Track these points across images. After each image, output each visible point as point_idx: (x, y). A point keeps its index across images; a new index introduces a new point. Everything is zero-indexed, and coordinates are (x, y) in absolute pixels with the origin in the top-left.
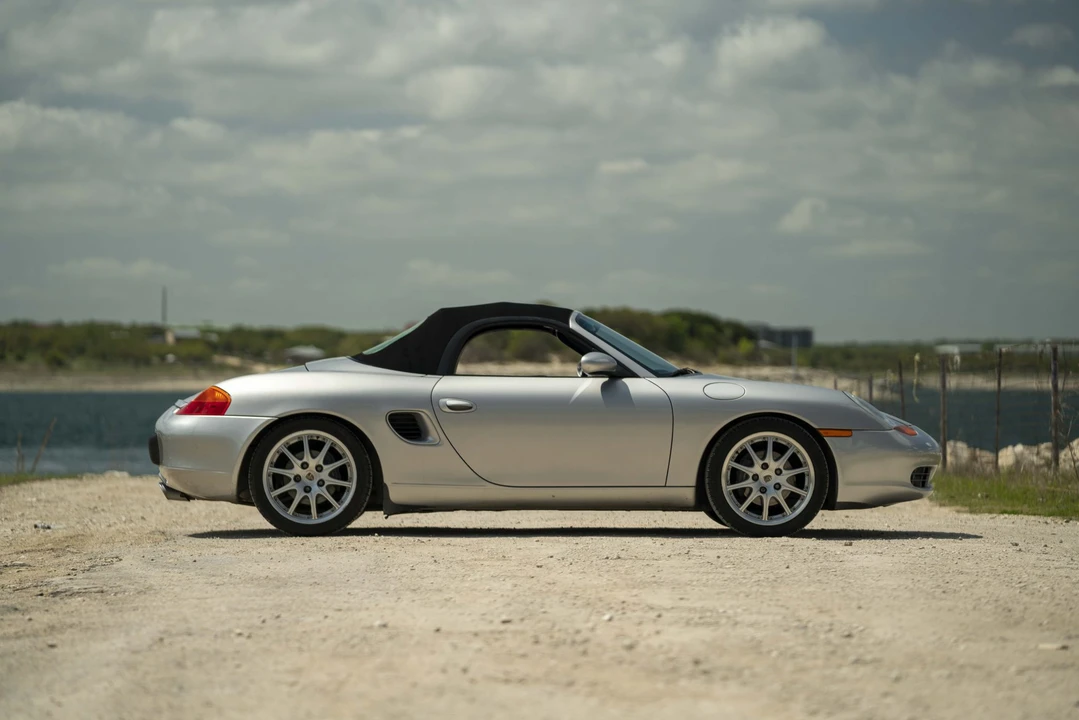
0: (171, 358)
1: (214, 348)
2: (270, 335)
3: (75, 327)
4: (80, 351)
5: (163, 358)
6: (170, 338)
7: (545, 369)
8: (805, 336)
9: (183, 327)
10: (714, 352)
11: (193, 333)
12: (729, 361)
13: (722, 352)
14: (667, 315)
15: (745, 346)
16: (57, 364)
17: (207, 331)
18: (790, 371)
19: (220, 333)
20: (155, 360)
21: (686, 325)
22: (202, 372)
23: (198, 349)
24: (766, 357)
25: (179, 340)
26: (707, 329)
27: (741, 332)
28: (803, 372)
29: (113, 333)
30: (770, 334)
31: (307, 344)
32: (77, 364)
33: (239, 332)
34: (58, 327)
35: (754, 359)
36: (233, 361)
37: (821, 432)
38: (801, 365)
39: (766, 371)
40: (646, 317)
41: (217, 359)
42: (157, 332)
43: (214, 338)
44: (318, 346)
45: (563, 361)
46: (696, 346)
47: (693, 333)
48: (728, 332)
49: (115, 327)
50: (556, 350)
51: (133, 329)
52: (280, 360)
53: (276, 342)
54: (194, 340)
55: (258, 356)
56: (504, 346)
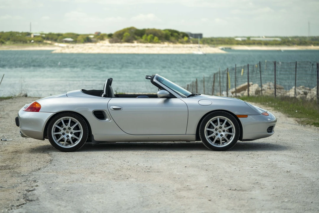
0: (32, 41)
1: (44, 38)
2: (59, 35)
3: (7, 33)
4: (9, 39)
5: (30, 41)
6: (32, 36)
7: (132, 45)
8: (200, 35)
9: (36, 33)
10: (178, 40)
12: (182, 43)
13: (180, 40)
14: (165, 30)
15: (186, 39)
16: (2, 43)
17: (42, 34)
18: (198, 45)
19: (45, 34)
20: (28, 42)
21: (170, 33)
22: (41, 45)
23: (40, 39)
24: (191, 42)
25: (34, 36)
26: (176, 34)
27: (185, 35)
28: (201, 45)
30: (192, 35)
31: (69, 38)
32: (7, 43)
33: (50, 34)
34: (2, 33)
35: (188, 42)
36: (49, 42)
37: (237, 116)
38: (200, 44)
39: (191, 45)
40: (159, 31)
41: (45, 41)
42: (29, 34)
43: (44, 36)
44: (72, 38)
46: (173, 39)
47: (172, 35)
48: (181, 35)
49: (18, 33)
50: (136, 39)
51: (22, 33)
52: (61, 42)
53: (60, 37)
54: (38, 36)
55: (56, 40)
56: (122, 39)
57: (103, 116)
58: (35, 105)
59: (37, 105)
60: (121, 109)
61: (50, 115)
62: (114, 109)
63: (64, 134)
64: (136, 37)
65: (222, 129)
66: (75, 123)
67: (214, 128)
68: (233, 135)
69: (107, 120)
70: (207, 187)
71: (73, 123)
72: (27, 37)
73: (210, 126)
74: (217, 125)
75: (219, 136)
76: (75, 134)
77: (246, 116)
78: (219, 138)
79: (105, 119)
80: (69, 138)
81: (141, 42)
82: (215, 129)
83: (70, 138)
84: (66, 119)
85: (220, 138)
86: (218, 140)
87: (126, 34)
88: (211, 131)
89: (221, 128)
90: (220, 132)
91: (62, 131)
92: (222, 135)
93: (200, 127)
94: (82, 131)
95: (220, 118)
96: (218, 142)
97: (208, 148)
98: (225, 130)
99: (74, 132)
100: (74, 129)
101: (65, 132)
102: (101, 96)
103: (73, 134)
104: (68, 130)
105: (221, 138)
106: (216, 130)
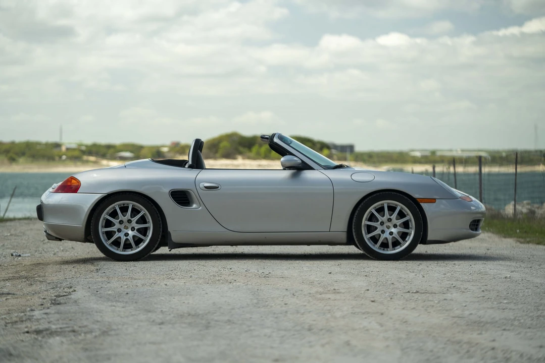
0: (64, 157)
1: (84, 152)
2: (109, 147)
3: (20, 144)
4: (23, 154)
5: (60, 157)
6: (64, 148)
7: (235, 162)
8: (351, 148)
9: (70, 143)
11: (74, 146)
15: (326, 151)
16: (12, 160)
17: (80, 145)
19: (86, 146)
20: (57, 158)
22: (79, 163)
23: (76, 153)
24: (335, 157)
25: (68, 149)
26: (309, 144)
27: (324, 146)
28: (352, 164)
29: (38, 146)
30: (336, 147)
31: (126, 151)
32: (21, 160)
33: (95, 145)
34: (13, 143)
36: (92, 158)
37: (418, 200)
41: (85, 158)
42: (57, 145)
43: (83, 148)
44: (131, 152)
45: (244, 159)
48: (318, 146)
49: (38, 144)
50: (240, 153)
51: (47, 144)
52: (113, 158)
53: (111, 151)
54: (74, 150)
55: (104, 156)
56: (216, 152)
57: (188, 200)
58: (71, 182)
59: (73, 181)
60: (218, 187)
61: (97, 197)
62: (206, 187)
63: (119, 230)
64: (241, 149)
65: (392, 223)
66: (139, 212)
67: (377, 221)
68: (411, 234)
69: (194, 206)
70: (368, 290)
71: (135, 211)
72: (56, 151)
73: (372, 218)
74: (383, 216)
75: (386, 235)
76: (139, 230)
77: (432, 201)
78: (386, 238)
79: (191, 206)
80: (128, 237)
81: (249, 158)
82: (379, 222)
83: (130, 237)
84: (124, 205)
85: (388, 238)
86: (385, 242)
87: (225, 144)
88: (374, 226)
89: (390, 220)
90: (388, 227)
91: (117, 226)
92: (391, 233)
93: (355, 219)
94: (150, 225)
95: (388, 203)
96: (385, 245)
97: (368, 255)
98: (398, 224)
99: (137, 226)
100: (137, 222)
101: (122, 227)
102: (184, 167)
103: (135, 231)
104: (128, 224)
105: (390, 238)
106: (382, 223)
